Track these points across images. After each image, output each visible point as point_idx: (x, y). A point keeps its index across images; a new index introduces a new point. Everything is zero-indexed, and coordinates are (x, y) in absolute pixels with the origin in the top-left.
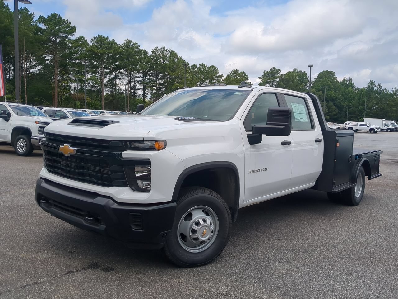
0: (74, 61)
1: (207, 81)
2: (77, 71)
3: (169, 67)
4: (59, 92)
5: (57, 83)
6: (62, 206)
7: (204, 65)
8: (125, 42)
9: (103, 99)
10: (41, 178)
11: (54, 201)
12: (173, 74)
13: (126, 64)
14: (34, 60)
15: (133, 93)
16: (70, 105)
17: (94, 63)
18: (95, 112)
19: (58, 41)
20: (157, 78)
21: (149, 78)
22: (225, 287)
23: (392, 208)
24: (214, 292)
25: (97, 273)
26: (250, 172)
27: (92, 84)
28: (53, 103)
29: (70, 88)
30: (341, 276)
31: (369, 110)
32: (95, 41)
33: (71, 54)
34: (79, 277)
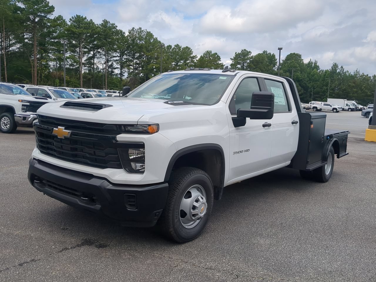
0: (53, 40)
1: (181, 61)
2: (56, 49)
3: (146, 47)
4: (38, 70)
5: (36, 61)
6: (57, 186)
7: (179, 46)
8: (103, 22)
9: (82, 77)
10: (34, 159)
11: (48, 181)
12: (149, 54)
13: (104, 44)
14: (13, 38)
15: (110, 72)
16: (49, 83)
17: (72, 42)
18: (75, 90)
19: (36, 20)
20: (133, 58)
21: (126, 58)
22: (213, 262)
23: (358, 184)
24: (203, 267)
25: (91, 249)
26: (235, 153)
27: (71, 63)
28: (33, 80)
29: (49, 66)
30: (318, 250)
31: (332, 91)
32: (73, 21)
33: (49, 33)
34: (74, 253)
